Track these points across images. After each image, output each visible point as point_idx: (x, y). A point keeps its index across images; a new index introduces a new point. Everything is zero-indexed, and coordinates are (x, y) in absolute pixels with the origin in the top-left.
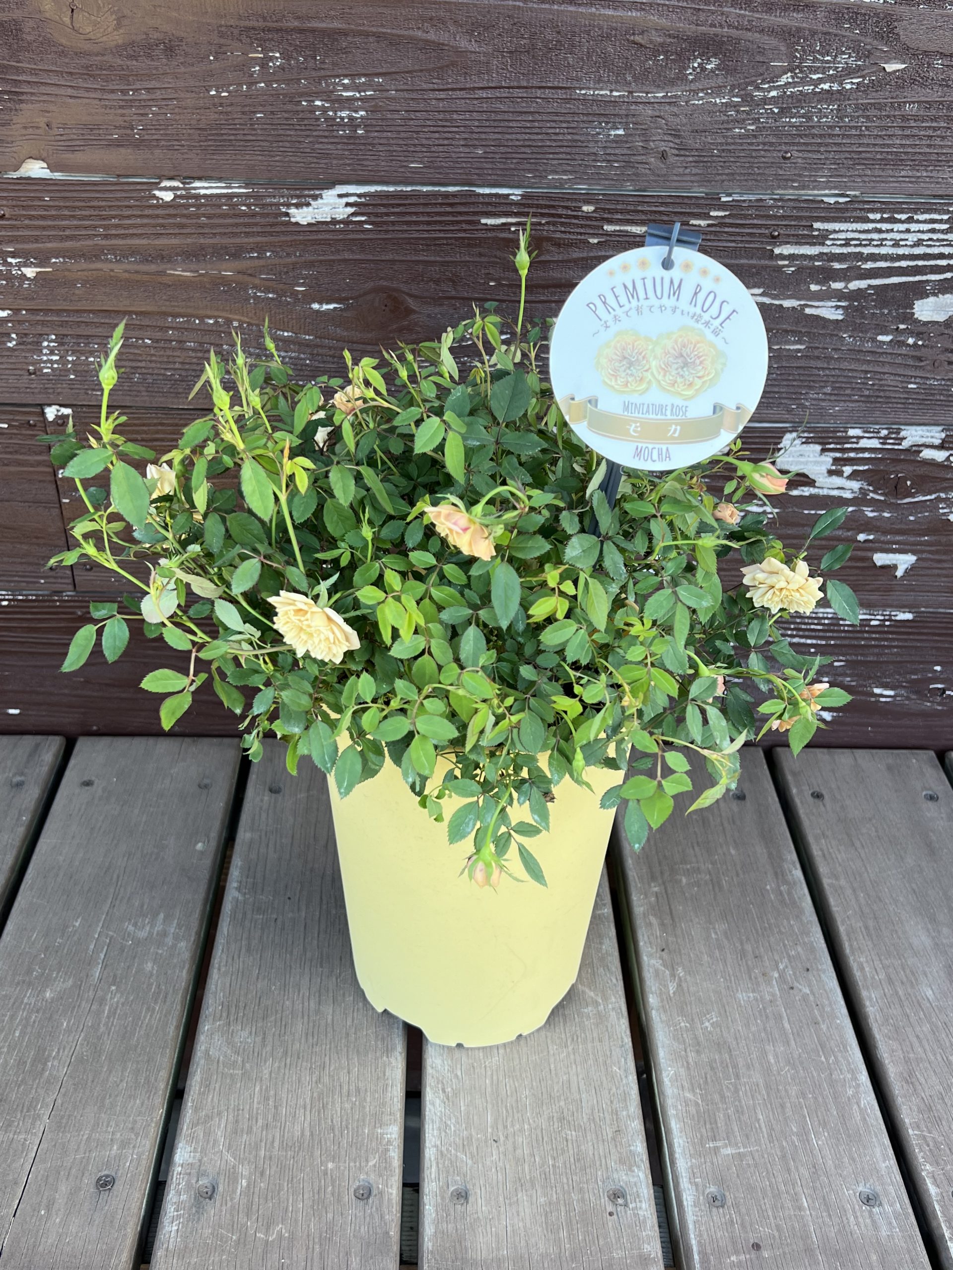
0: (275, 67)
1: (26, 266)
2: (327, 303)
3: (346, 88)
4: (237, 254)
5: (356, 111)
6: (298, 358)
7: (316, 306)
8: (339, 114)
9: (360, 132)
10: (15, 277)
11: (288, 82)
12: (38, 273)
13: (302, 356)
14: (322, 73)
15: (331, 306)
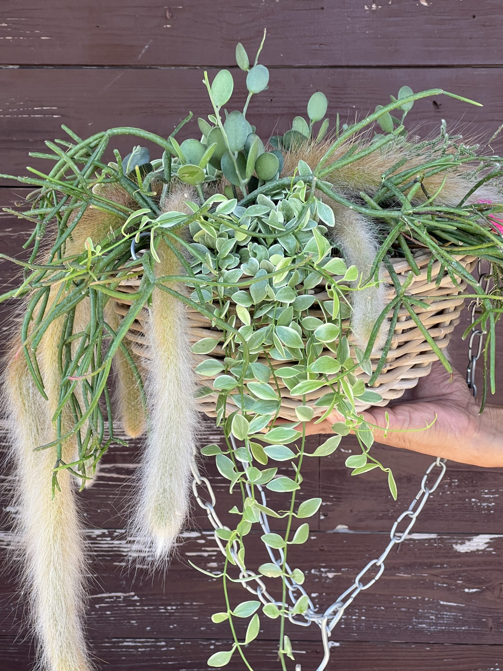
0: (455, 485)
1: (329, 572)
2: (473, 589)
3: (486, 494)
4: (430, 566)
5: (491, 503)
6: (456, 616)
7: (467, 590)
8: (483, 504)
9: (492, 512)
10: (323, 577)
11: (460, 492)
12: (335, 576)
13: (458, 614)
14: (476, 488)
15: (474, 590)
